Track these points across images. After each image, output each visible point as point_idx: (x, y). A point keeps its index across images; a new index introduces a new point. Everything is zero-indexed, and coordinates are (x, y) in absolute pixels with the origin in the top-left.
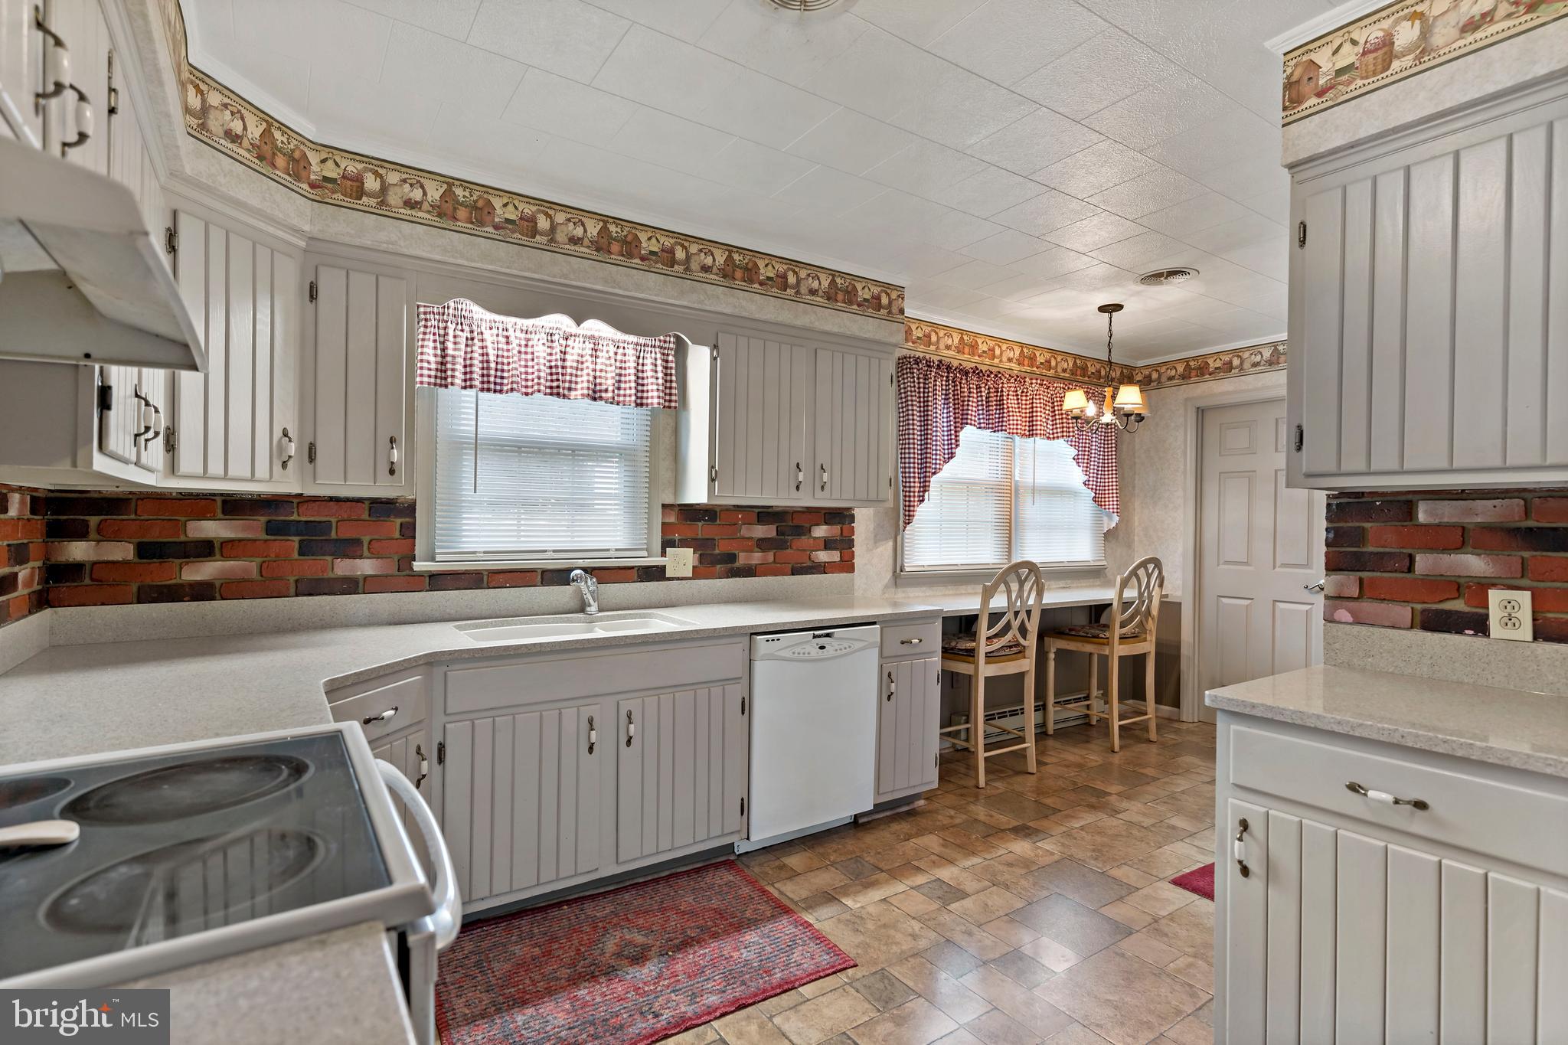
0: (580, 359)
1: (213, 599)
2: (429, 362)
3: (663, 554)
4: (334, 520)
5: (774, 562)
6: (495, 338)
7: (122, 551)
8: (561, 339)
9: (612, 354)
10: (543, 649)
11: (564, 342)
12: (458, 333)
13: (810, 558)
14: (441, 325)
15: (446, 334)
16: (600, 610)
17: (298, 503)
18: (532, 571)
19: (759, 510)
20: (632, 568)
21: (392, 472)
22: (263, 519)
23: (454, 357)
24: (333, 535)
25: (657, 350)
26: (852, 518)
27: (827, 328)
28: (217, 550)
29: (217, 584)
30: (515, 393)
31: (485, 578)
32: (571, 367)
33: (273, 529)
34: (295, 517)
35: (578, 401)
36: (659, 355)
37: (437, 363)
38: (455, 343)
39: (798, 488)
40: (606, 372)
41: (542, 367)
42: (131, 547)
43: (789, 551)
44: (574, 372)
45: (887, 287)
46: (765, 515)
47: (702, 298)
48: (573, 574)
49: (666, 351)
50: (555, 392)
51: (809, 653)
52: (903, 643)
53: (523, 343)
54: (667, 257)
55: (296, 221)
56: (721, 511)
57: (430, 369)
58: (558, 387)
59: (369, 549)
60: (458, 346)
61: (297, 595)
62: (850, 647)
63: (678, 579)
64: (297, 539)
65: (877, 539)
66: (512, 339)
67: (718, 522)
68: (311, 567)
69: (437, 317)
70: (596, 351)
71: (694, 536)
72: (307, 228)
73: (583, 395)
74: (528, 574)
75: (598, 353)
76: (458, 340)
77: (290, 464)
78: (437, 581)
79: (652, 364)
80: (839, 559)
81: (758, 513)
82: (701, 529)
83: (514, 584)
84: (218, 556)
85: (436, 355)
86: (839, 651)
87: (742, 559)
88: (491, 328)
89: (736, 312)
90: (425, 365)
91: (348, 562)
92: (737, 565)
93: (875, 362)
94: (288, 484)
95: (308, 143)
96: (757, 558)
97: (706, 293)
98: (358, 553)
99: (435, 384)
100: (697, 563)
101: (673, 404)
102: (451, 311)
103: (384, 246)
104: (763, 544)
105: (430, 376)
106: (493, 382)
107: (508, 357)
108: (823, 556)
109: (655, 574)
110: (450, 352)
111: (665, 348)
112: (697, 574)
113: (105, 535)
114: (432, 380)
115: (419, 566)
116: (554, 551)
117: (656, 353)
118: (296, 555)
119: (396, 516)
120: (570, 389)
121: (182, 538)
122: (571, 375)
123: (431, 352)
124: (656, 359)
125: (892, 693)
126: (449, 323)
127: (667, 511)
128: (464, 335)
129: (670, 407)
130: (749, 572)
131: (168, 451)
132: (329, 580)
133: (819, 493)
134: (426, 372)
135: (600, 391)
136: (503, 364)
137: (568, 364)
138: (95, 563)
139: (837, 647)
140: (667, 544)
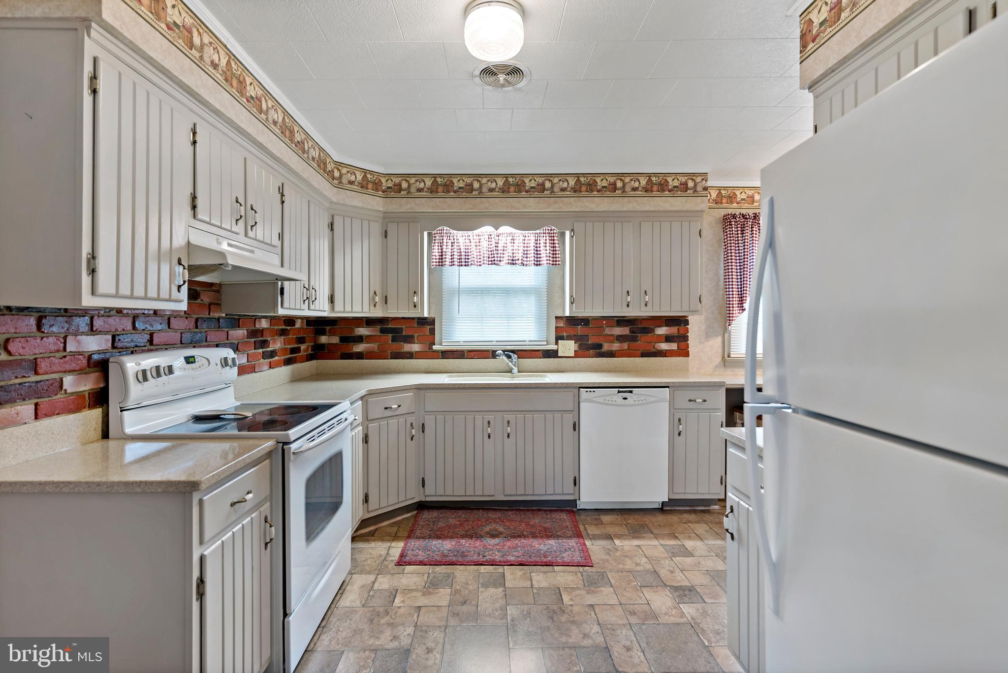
0: (505, 245)
1: (363, 359)
2: (435, 256)
3: (557, 343)
4: (404, 327)
5: (628, 349)
6: (464, 241)
7: (335, 340)
8: (495, 237)
9: (521, 241)
10: (465, 387)
11: (497, 238)
12: (448, 241)
13: (654, 348)
14: (441, 238)
15: (443, 242)
16: (519, 372)
17: (391, 320)
18: (488, 351)
19: (618, 319)
20: (539, 350)
21: (415, 306)
22: (379, 327)
23: (445, 252)
24: (404, 334)
25: (547, 235)
26: (687, 322)
27: (646, 208)
28: (364, 340)
29: (364, 353)
30: (472, 266)
31: (466, 354)
32: (500, 250)
33: (383, 331)
34: (389, 326)
35: (504, 268)
36: (548, 238)
37: (439, 256)
38: (447, 246)
39: (628, 306)
40: (518, 250)
41: (485, 252)
42: (338, 338)
43: (639, 342)
44: (502, 252)
45: (692, 176)
46: (621, 321)
47: (561, 205)
48: (497, 352)
49: (552, 235)
50: (493, 263)
51: (615, 401)
52: (690, 401)
53: (478, 241)
54: (541, 188)
55: (376, 208)
56: (592, 319)
57: (436, 259)
58: (494, 260)
59: (417, 340)
60: (448, 247)
61: (391, 359)
62: (645, 400)
63: (566, 357)
64: (391, 335)
65: (708, 335)
66: (472, 240)
67: (590, 326)
68: (395, 347)
69: (439, 235)
70: (514, 240)
71: (575, 334)
72: (381, 209)
73: (506, 263)
74: (485, 352)
75: (515, 241)
76: (448, 244)
77: (377, 305)
78: (446, 354)
79: (544, 243)
80: (676, 348)
81: (617, 320)
82: (580, 330)
83: (479, 357)
84: (364, 342)
85: (439, 252)
86: (637, 402)
87: (606, 347)
88: (462, 237)
89: (583, 209)
90: (434, 257)
91: (409, 345)
92: (603, 350)
93: (686, 224)
94: (378, 313)
95: (381, 175)
96: (616, 346)
97: (563, 203)
98: (413, 341)
99: (439, 265)
100: (577, 349)
101: (557, 263)
102: (445, 231)
103: (409, 211)
104: (620, 338)
105: (436, 262)
106: (464, 261)
107: (471, 249)
108: (664, 346)
109: (552, 354)
110: (444, 250)
111: (552, 233)
112: (577, 355)
113: (332, 333)
114: (438, 264)
115: (435, 347)
116: (497, 341)
117: (546, 237)
118: (390, 342)
119: (428, 325)
120: (500, 261)
121: (353, 335)
122: (500, 254)
123: (437, 251)
124: (546, 240)
125: (680, 432)
126: (444, 237)
127: (559, 320)
128: (450, 241)
129: (556, 264)
130: (611, 354)
131: (331, 303)
132: (403, 353)
133: (643, 308)
134: (434, 260)
135: (516, 260)
136: (468, 252)
137: (499, 248)
138: (328, 344)
139: (636, 399)
140: (558, 338)
